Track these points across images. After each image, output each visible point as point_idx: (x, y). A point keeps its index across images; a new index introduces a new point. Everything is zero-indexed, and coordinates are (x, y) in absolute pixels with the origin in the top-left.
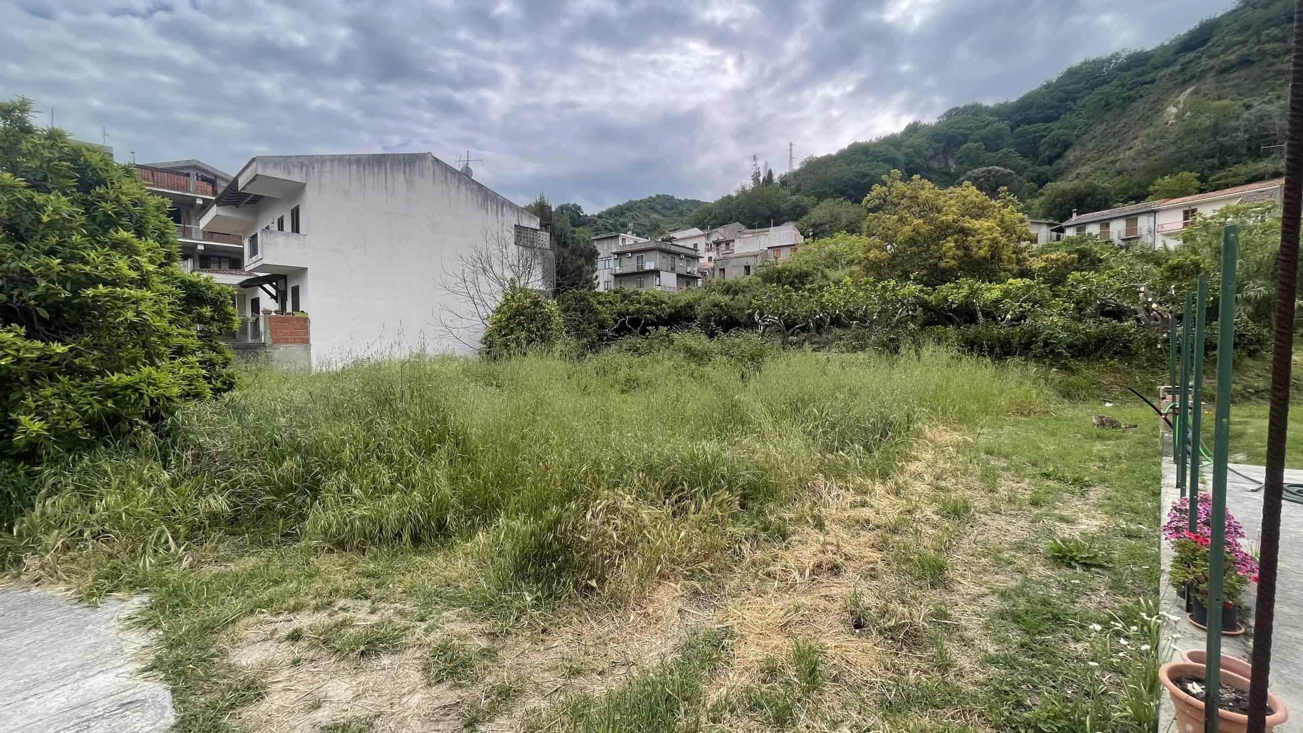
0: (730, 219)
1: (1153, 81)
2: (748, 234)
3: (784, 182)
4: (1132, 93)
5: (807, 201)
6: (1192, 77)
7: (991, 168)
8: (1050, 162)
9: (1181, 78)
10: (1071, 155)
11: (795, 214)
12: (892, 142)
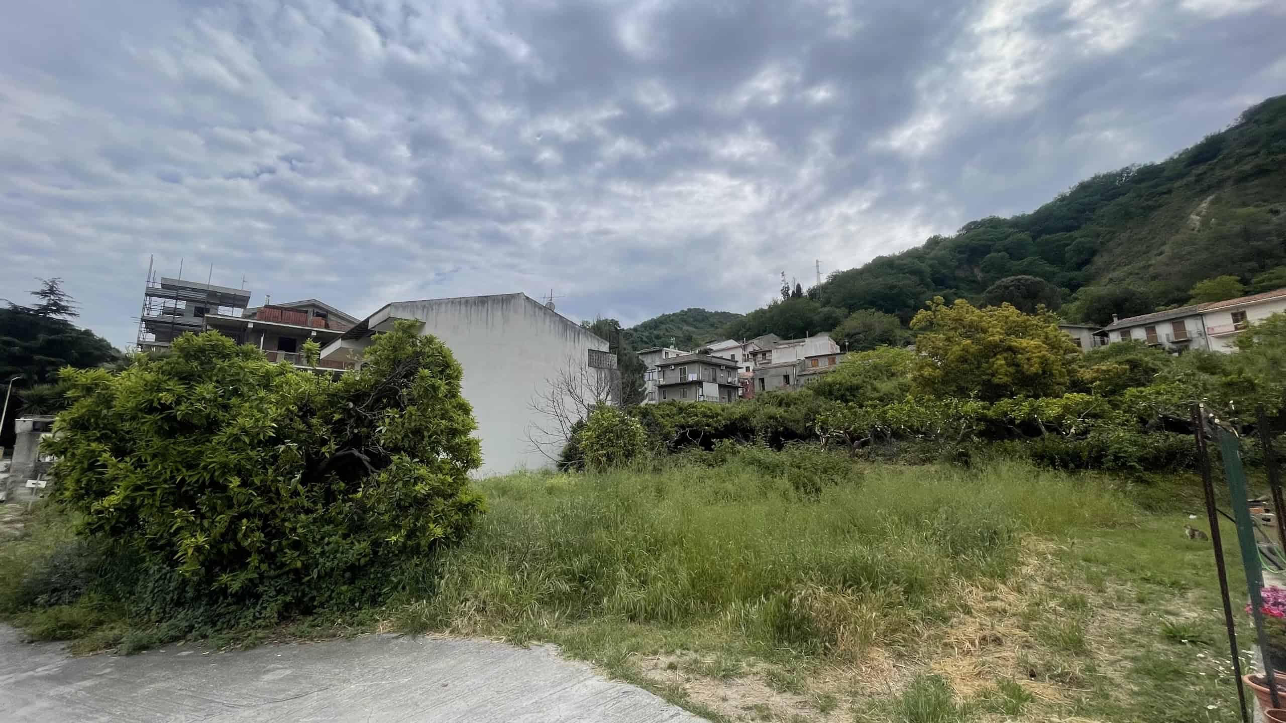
0: (765, 331)
1: (1169, 192)
2: (783, 345)
3: (813, 294)
4: (1150, 203)
5: (839, 312)
6: (1210, 187)
7: (1019, 277)
8: (1079, 266)
9: (1198, 188)
10: (1099, 261)
11: (828, 325)
12: (914, 254)
